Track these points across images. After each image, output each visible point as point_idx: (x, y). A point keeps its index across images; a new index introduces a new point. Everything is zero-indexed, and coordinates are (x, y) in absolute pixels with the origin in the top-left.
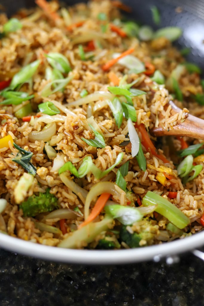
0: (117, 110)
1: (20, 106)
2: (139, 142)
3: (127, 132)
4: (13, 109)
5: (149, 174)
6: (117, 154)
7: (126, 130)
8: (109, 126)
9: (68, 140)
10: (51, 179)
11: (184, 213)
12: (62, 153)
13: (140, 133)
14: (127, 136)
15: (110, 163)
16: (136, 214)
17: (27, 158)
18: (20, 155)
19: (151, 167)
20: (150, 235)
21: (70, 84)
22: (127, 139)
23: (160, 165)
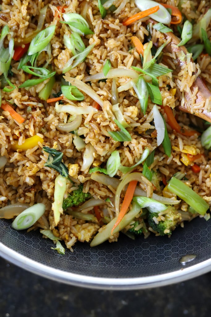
0: (142, 96)
1: (42, 86)
2: (164, 129)
3: (152, 119)
4: (35, 89)
5: (173, 158)
6: (144, 148)
7: (151, 116)
8: (135, 115)
9: (95, 133)
10: (82, 178)
11: (204, 199)
12: (89, 145)
13: (165, 115)
14: (152, 123)
15: (137, 157)
16: (162, 206)
17: (58, 160)
18: (51, 159)
19: (176, 149)
20: (173, 224)
21: (91, 53)
22: (152, 127)
23: (185, 145)
